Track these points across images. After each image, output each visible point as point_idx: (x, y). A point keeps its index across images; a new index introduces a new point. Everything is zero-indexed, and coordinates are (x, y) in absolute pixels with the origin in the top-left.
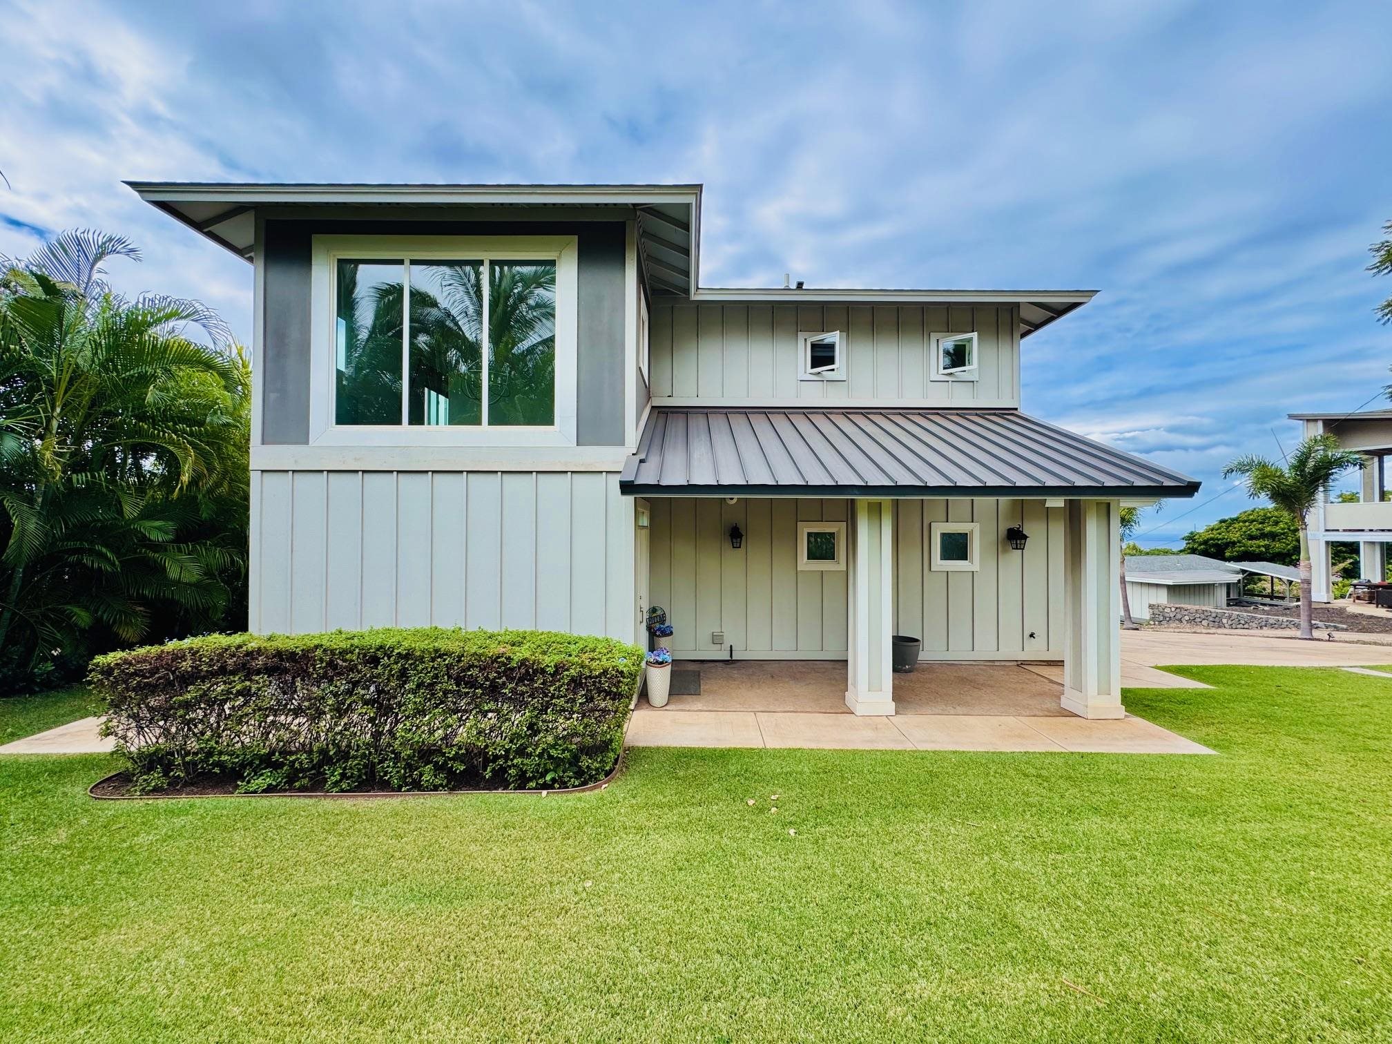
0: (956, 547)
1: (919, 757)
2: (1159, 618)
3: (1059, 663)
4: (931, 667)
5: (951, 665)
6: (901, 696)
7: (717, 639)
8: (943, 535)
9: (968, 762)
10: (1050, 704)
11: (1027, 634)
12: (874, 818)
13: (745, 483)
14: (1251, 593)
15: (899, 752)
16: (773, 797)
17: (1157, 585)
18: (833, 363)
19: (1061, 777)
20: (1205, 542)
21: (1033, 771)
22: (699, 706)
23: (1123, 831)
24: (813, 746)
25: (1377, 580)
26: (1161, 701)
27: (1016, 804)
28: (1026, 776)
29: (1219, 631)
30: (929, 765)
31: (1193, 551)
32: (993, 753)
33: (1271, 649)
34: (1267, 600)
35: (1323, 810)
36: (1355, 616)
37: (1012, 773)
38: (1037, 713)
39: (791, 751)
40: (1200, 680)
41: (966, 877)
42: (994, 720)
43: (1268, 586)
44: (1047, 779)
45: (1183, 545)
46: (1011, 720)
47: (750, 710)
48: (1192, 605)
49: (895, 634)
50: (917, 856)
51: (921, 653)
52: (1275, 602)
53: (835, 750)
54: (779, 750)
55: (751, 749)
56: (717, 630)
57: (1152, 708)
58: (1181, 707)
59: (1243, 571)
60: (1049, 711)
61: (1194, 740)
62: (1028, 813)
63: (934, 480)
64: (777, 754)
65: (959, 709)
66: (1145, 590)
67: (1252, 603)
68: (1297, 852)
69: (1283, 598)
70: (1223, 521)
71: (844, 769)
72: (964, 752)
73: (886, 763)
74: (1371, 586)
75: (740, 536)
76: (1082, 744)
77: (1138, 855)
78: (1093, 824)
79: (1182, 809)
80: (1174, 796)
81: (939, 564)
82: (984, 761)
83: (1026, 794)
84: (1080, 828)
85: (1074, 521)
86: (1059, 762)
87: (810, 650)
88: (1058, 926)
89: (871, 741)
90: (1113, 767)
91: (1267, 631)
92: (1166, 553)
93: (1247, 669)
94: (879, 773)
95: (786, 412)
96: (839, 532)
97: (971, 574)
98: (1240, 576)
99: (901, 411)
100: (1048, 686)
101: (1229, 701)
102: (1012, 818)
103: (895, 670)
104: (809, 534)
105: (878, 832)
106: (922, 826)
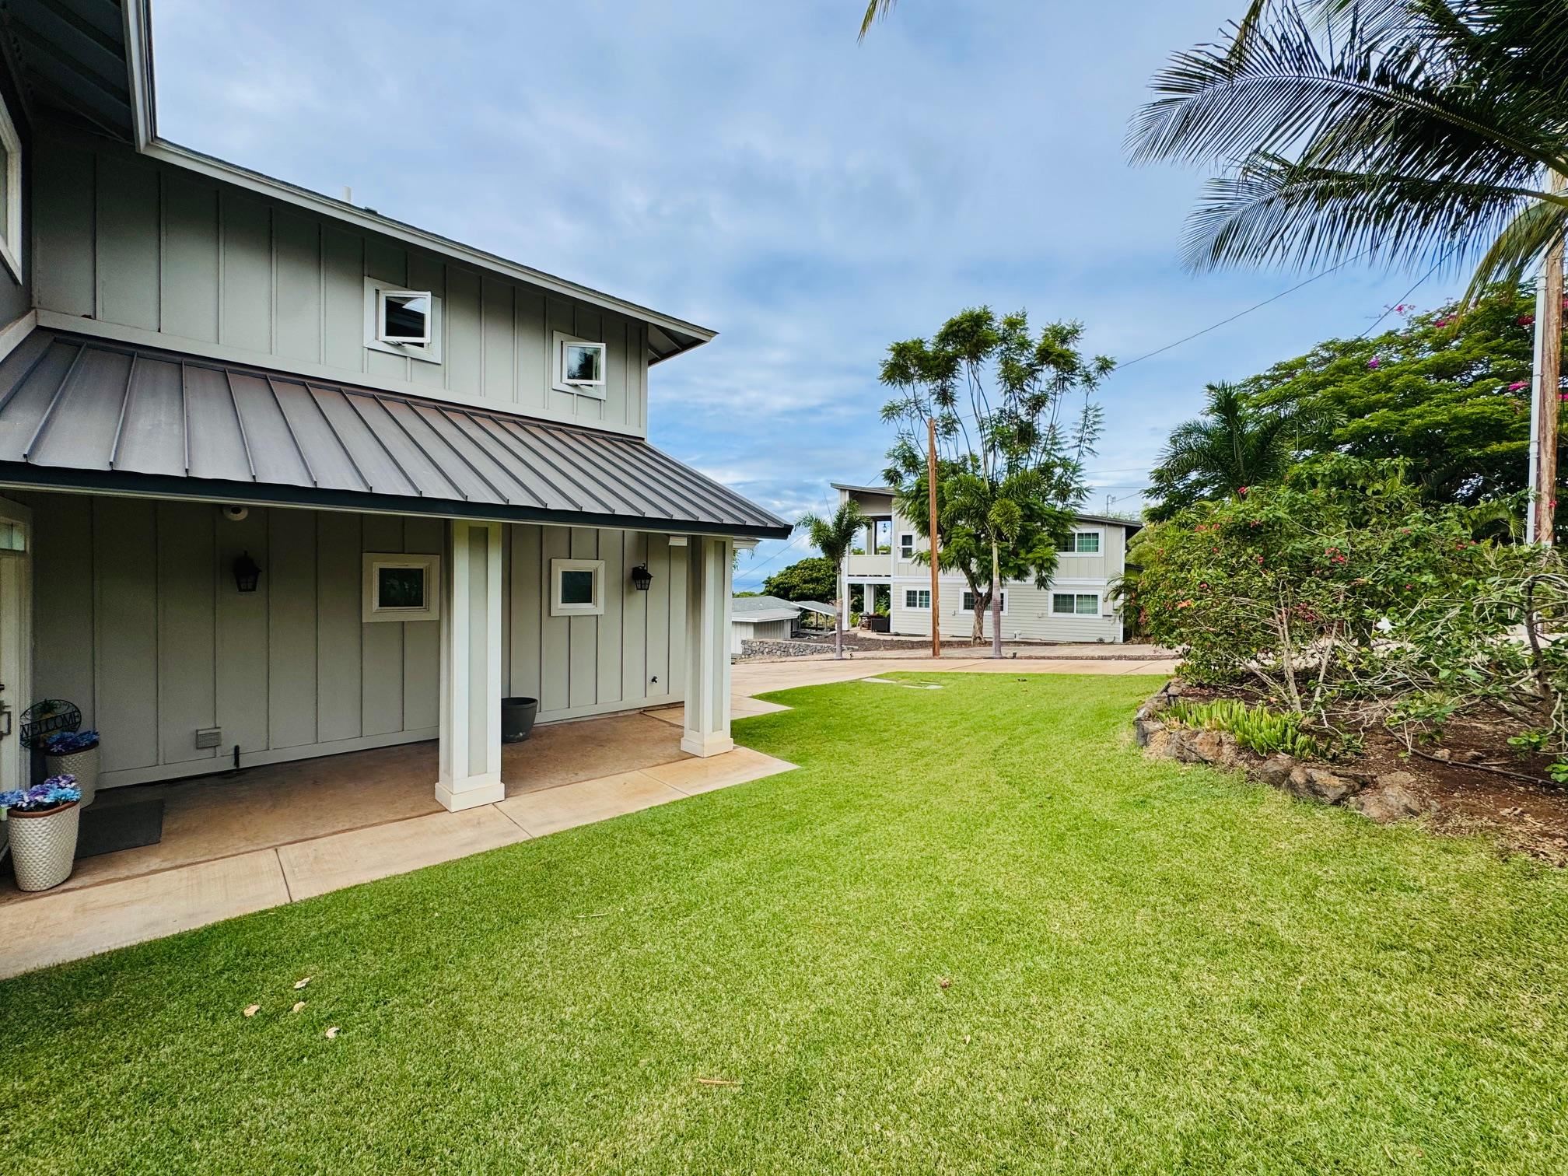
0: (579, 588)
1: (535, 846)
2: (749, 652)
3: (680, 705)
4: (550, 730)
5: (571, 724)
6: (513, 774)
7: (206, 741)
8: (565, 574)
9: (593, 837)
10: (671, 750)
11: (649, 678)
12: (471, 956)
13: (250, 480)
14: (804, 626)
15: (509, 848)
16: (298, 985)
17: (747, 624)
18: (421, 334)
19: (684, 827)
20: (777, 586)
21: (659, 828)
22: (155, 863)
23: (738, 866)
24: (380, 875)
25: (872, 613)
26: (758, 727)
27: (643, 873)
28: (652, 835)
29: (789, 658)
30: (546, 855)
31: (770, 593)
32: (618, 818)
33: (822, 670)
34: (814, 631)
35: (866, 797)
36: (863, 639)
37: (638, 836)
38: (661, 761)
39: (338, 895)
40: (783, 704)
41: (592, 990)
42: (619, 779)
43: (813, 620)
44: (671, 834)
45: (763, 588)
46: (634, 776)
47: (268, 845)
48: (770, 640)
49: (506, 696)
50: (530, 989)
51: (538, 715)
52: (819, 632)
53: (415, 872)
54: (317, 899)
55: (262, 913)
56: (205, 725)
57: (753, 735)
58: (772, 730)
59: (801, 609)
60: (672, 757)
61: (783, 759)
62: (656, 879)
63: (556, 503)
64: (312, 907)
65: (582, 775)
66: (739, 628)
67: (807, 635)
68: (855, 841)
69: (822, 629)
70: (788, 568)
71: (427, 896)
72: (587, 826)
73: (491, 869)
74: (869, 617)
75: (256, 572)
76: (700, 786)
77: (752, 888)
78: (715, 869)
79: (780, 828)
80: (774, 817)
81: (560, 607)
82: (609, 832)
83: (653, 857)
84: (703, 878)
85: (695, 559)
86: (682, 809)
87: (382, 733)
88: (690, 1009)
89: (472, 843)
90: (727, 803)
91: (816, 656)
92: (751, 595)
93: (811, 688)
94: (480, 886)
95: (343, 390)
96: (429, 569)
97: (594, 619)
98: (799, 613)
99: (517, 419)
100: (670, 730)
101: (803, 718)
102: (640, 891)
103: (505, 740)
104: (382, 571)
105: (476, 976)
106: (536, 941)
